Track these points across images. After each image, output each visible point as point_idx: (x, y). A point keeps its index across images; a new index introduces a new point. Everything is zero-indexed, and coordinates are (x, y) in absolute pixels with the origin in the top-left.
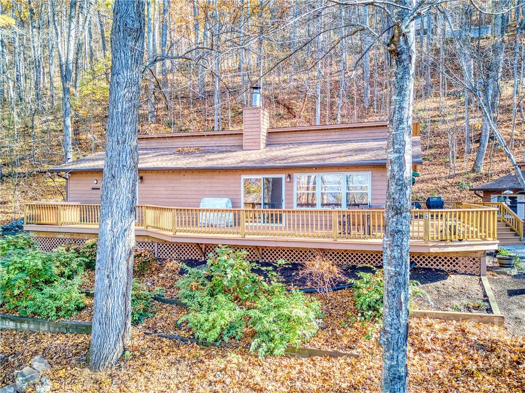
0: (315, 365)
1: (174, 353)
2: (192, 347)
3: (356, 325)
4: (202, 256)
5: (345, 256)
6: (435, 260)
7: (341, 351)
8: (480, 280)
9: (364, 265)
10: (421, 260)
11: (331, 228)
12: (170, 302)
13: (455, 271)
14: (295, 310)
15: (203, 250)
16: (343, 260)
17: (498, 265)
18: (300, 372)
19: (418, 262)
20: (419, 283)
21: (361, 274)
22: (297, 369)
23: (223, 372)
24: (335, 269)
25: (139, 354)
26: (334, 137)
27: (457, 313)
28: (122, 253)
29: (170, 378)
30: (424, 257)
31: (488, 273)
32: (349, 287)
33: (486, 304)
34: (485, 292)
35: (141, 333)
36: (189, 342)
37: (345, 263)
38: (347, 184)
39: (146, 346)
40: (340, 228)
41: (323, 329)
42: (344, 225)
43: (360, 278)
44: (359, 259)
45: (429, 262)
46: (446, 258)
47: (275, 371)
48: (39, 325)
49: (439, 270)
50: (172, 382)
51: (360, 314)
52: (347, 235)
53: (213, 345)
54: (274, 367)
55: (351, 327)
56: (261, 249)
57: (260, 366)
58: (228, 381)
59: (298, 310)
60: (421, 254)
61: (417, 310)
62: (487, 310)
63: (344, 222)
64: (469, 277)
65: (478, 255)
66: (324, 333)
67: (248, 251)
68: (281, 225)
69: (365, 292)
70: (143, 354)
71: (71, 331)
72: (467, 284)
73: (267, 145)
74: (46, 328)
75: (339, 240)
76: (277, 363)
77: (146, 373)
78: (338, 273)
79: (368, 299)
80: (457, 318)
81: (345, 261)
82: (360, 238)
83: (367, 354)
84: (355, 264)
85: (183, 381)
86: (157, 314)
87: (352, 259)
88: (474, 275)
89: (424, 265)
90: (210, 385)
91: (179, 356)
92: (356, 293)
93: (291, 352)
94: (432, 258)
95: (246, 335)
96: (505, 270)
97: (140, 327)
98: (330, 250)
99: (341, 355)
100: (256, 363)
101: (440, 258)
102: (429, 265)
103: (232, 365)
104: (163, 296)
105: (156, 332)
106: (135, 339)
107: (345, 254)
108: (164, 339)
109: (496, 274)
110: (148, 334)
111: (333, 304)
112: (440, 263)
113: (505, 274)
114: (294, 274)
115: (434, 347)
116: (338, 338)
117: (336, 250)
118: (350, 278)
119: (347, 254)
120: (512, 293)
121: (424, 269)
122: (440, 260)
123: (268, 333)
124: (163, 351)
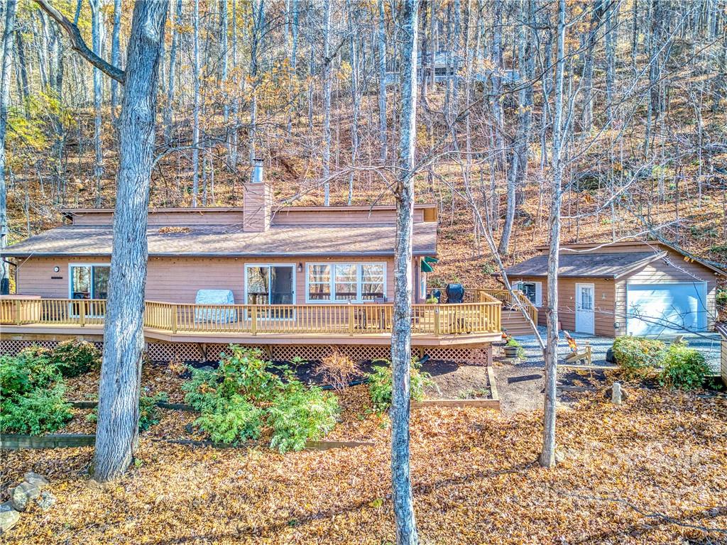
0: (333, 456)
1: (189, 457)
2: (208, 450)
3: (371, 417)
4: (204, 356)
5: (360, 351)
6: (446, 353)
7: (358, 441)
8: (487, 369)
9: (380, 359)
10: (434, 352)
11: (347, 322)
12: (176, 407)
13: (465, 363)
14: (313, 406)
15: (204, 349)
16: (358, 355)
17: (504, 355)
18: (320, 462)
19: (432, 355)
20: (430, 375)
21: (376, 368)
22: (317, 460)
23: (245, 469)
24: (352, 365)
25: (150, 461)
26: (347, 220)
27: (462, 400)
28: (132, 355)
29: (188, 480)
30: (436, 350)
31: (495, 363)
32: (365, 382)
33: (488, 391)
34: (489, 381)
35: (148, 441)
36: (204, 446)
37: (360, 358)
38: (363, 274)
39: (157, 453)
40: (356, 322)
41: (340, 423)
42: (360, 319)
43: (376, 372)
44: (375, 354)
45: (441, 355)
46: (456, 350)
47: (296, 464)
48: (18, 441)
49: (451, 362)
50: (191, 483)
51: (375, 406)
52: (363, 330)
53: (230, 446)
54: (294, 461)
55: (367, 419)
56: (271, 347)
57: (280, 461)
58: (250, 477)
59: (317, 406)
60: (434, 347)
61: (428, 400)
62: (488, 397)
63: (360, 316)
64: (477, 368)
65: (486, 346)
66: (342, 426)
67: (261, 350)
68: (291, 320)
69: (380, 385)
70: (155, 461)
71: (60, 445)
72: (474, 374)
73: (272, 226)
74: (27, 444)
75: (355, 335)
76: (297, 458)
77: (163, 478)
78: (355, 368)
79: (383, 392)
80: (461, 404)
81: (360, 356)
82: (375, 332)
83: (382, 442)
84: (370, 358)
85: (203, 481)
86: (162, 420)
87: (368, 353)
88: (482, 365)
89: (436, 357)
90: (233, 482)
91: (194, 460)
92: (371, 387)
93: (311, 445)
94: (444, 350)
95: (264, 434)
96: (509, 360)
97: (145, 435)
98: (346, 345)
99: (358, 445)
100: (277, 459)
101: (451, 350)
102: (442, 357)
103: (253, 462)
104: (165, 402)
105: (164, 438)
106: (143, 447)
107: (360, 348)
108: (176, 445)
109: (501, 364)
110: (156, 441)
111: (349, 399)
112: (452, 355)
113: (509, 363)
114: (308, 372)
115: (440, 431)
116: (355, 430)
117: (351, 345)
118: (366, 372)
119: (363, 348)
120: (511, 381)
121: (437, 361)
122: (451, 353)
123: (287, 429)
124: (176, 456)
